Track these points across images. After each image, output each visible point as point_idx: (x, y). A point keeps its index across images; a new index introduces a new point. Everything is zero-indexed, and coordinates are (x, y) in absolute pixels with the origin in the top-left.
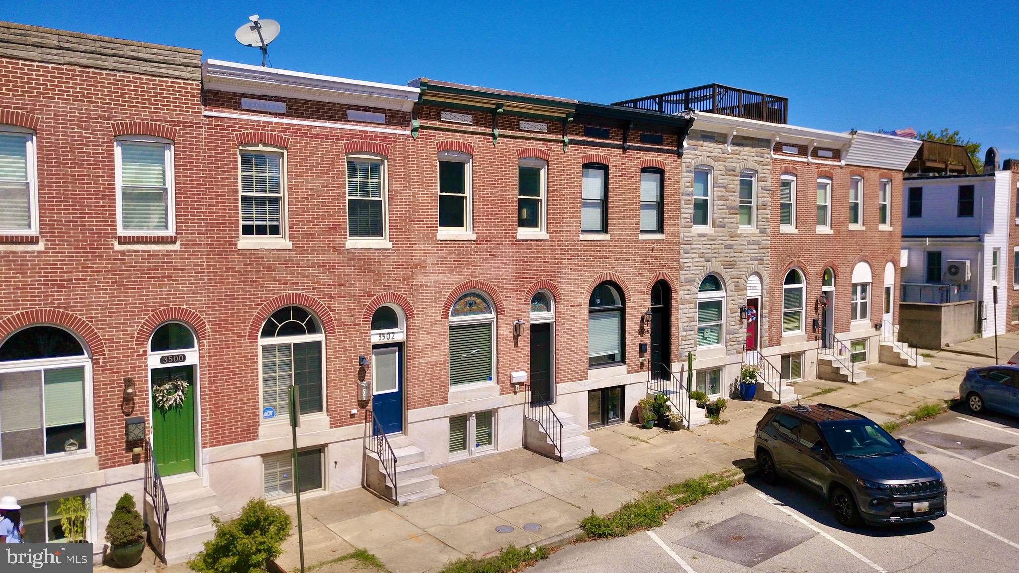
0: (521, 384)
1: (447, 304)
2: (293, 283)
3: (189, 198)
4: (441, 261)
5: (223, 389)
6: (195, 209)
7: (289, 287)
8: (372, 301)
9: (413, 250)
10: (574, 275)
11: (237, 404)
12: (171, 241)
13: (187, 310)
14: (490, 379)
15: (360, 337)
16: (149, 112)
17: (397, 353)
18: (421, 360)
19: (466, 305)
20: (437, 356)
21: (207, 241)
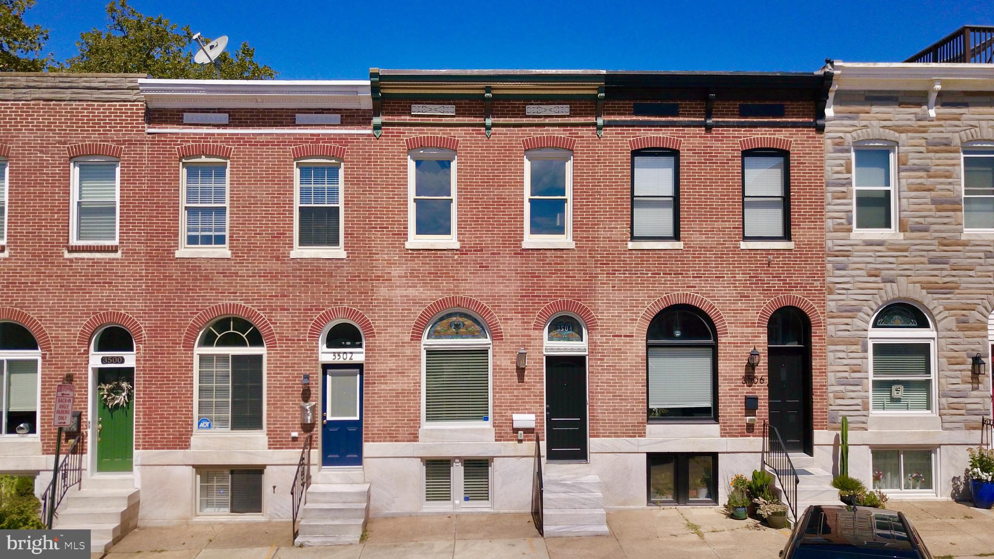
0: (528, 431)
1: (418, 323)
2: (231, 293)
3: (131, 210)
4: (410, 273)
5: (157, 394)
6: (136, 220)
7: (227, 296)
8: (320, 316)
9: (375, 260)
10: (618, 296)
11: (170, 411)
12: (114, 249)
13: (125, 315)
14: (486, 419)
15: (305, 353)
16: (98, 134)
17: (358, 376)
18: (383, 387)
19: (450, 326)
20: (405, 383)
21: (147, 250)
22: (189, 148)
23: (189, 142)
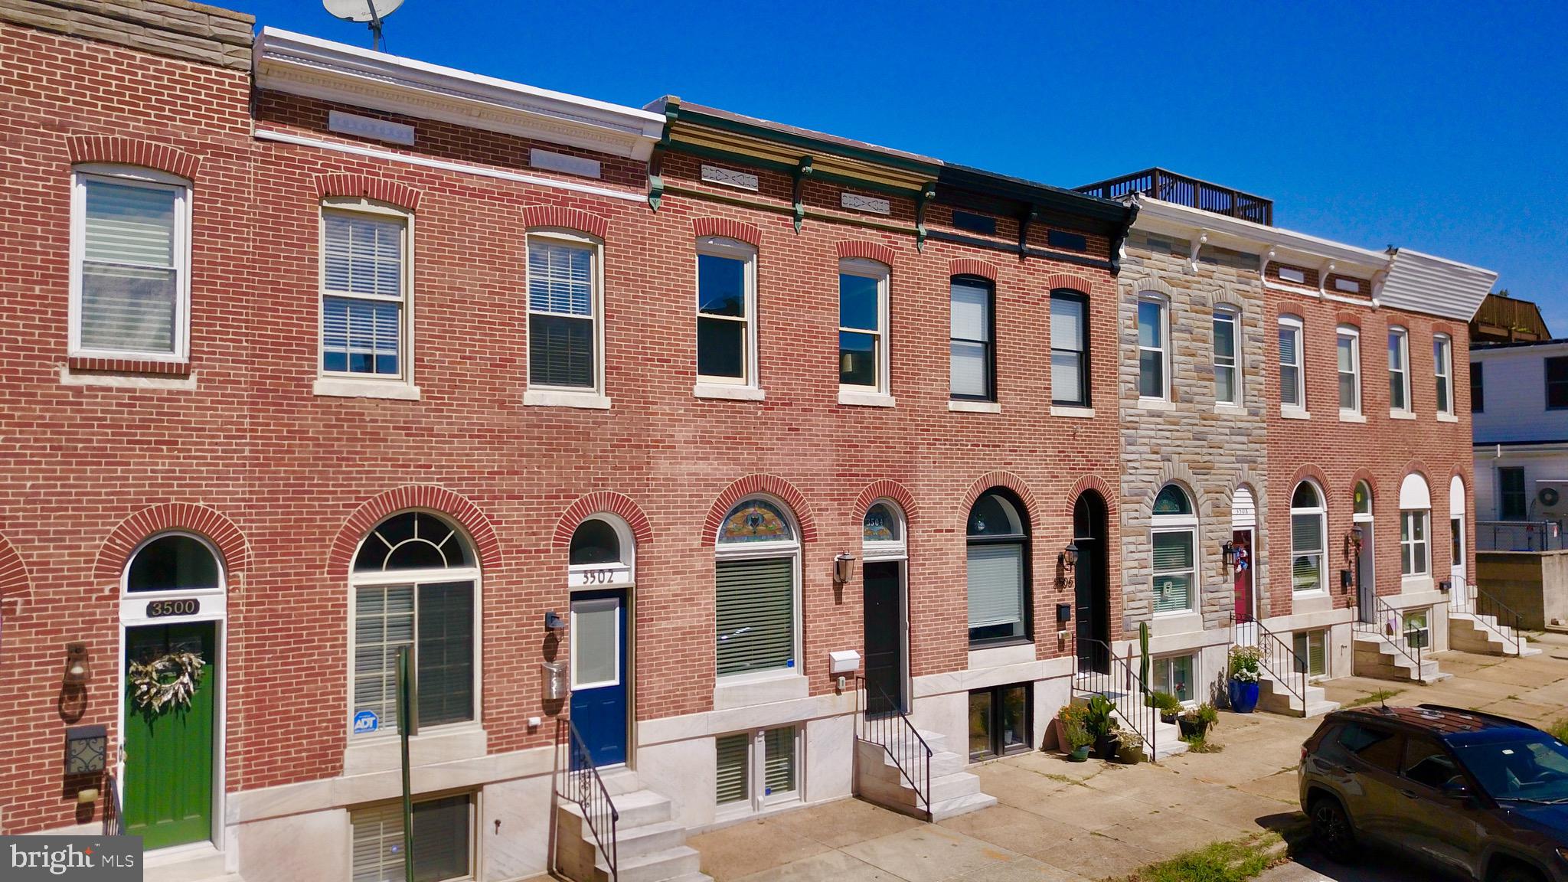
0: (849, 675)
1: (711, 518)
2: (420, 466)
3: (218, 291)
4: (701, 437)
5: (275, 672)
6: (230, 313)
7: (414, 473)
8: (572, 508)
9: (651, 414)
10: (939, 475)
11: (303, 703)
12: (179, 372)
13: (205, 511)
14: (791, 664)
15: (548, 575)
16: (145, 122)
17: (618, 610)
18: (664, 624)
19: (746, 521)
20: (694, 616)
21: (252, 376)
22: (339, 181)
23: (339, 168)
